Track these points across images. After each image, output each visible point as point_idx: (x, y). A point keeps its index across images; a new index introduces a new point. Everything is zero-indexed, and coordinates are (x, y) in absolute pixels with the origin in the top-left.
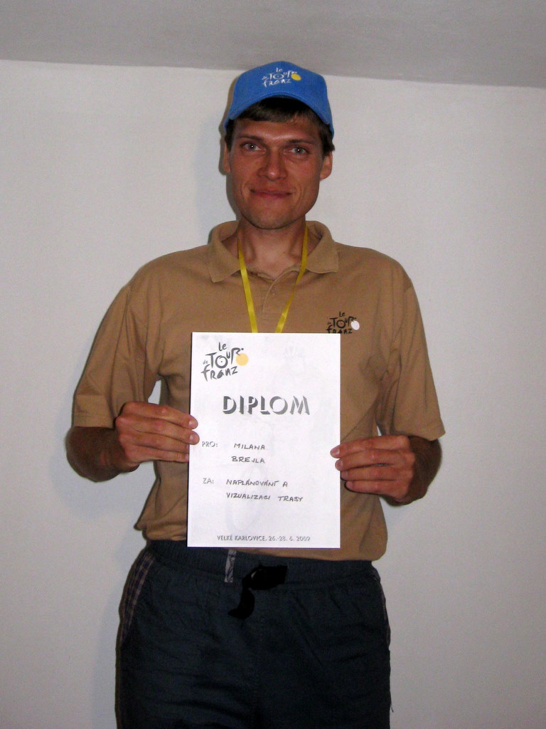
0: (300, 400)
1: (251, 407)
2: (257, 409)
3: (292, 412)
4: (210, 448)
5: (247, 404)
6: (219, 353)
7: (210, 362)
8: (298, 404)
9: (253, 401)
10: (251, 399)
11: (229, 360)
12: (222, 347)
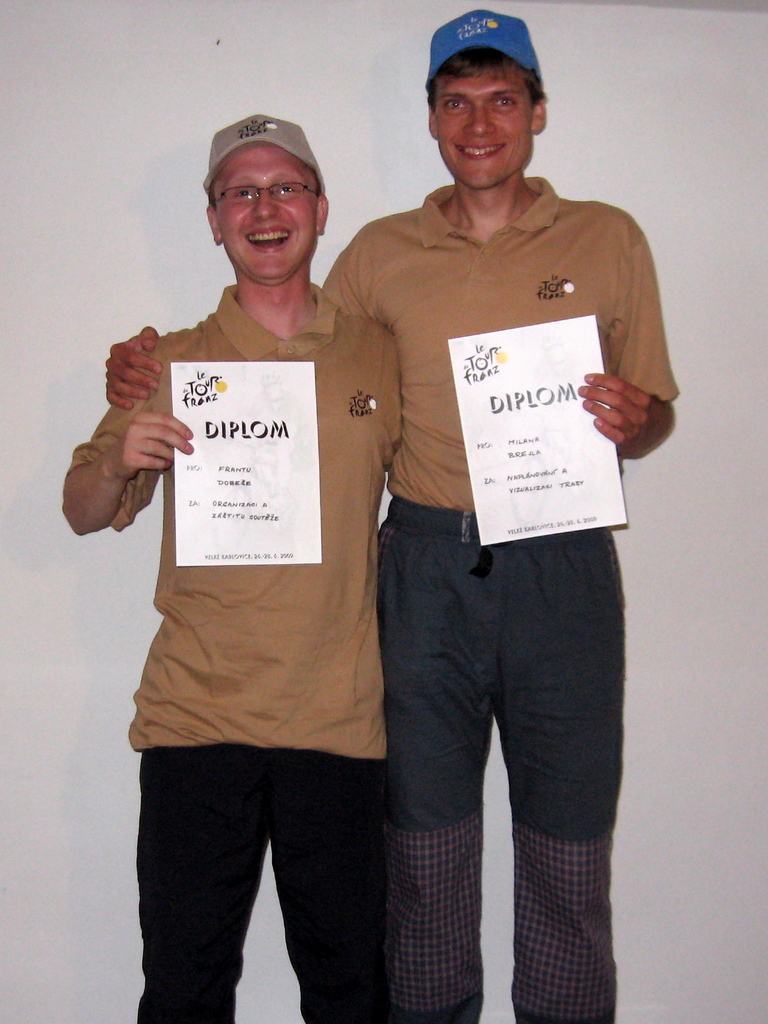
0: (566, 388)
1: (518, 403)
2: (525, 404)
3: (559, 400)
4: (485, 450)
5: (514, 401)
6: (478, 356)
7: (470, 366)
8: (564, 392)
9: (520, 397)
10: (517, 395)
11: (489, 361)
12: (479, 349)
